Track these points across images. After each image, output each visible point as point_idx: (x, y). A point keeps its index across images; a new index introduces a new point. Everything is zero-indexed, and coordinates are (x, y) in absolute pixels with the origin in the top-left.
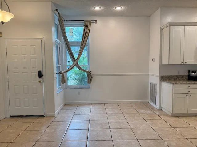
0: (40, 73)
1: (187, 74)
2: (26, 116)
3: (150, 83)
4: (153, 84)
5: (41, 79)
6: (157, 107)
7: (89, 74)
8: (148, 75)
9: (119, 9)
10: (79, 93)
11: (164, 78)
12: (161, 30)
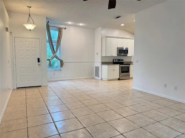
0: (39, 59)
1: (112, 61)
2: (29, 87)
3: (96, 67)
4: (97, 67)
5: (39, 63)
6: (100, 78)
7: (62, 62)
8: (94, 62)
9: (81, 24)
10: (54, 74)
11: (103, 63)
12: (102, 38)
